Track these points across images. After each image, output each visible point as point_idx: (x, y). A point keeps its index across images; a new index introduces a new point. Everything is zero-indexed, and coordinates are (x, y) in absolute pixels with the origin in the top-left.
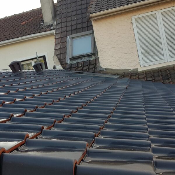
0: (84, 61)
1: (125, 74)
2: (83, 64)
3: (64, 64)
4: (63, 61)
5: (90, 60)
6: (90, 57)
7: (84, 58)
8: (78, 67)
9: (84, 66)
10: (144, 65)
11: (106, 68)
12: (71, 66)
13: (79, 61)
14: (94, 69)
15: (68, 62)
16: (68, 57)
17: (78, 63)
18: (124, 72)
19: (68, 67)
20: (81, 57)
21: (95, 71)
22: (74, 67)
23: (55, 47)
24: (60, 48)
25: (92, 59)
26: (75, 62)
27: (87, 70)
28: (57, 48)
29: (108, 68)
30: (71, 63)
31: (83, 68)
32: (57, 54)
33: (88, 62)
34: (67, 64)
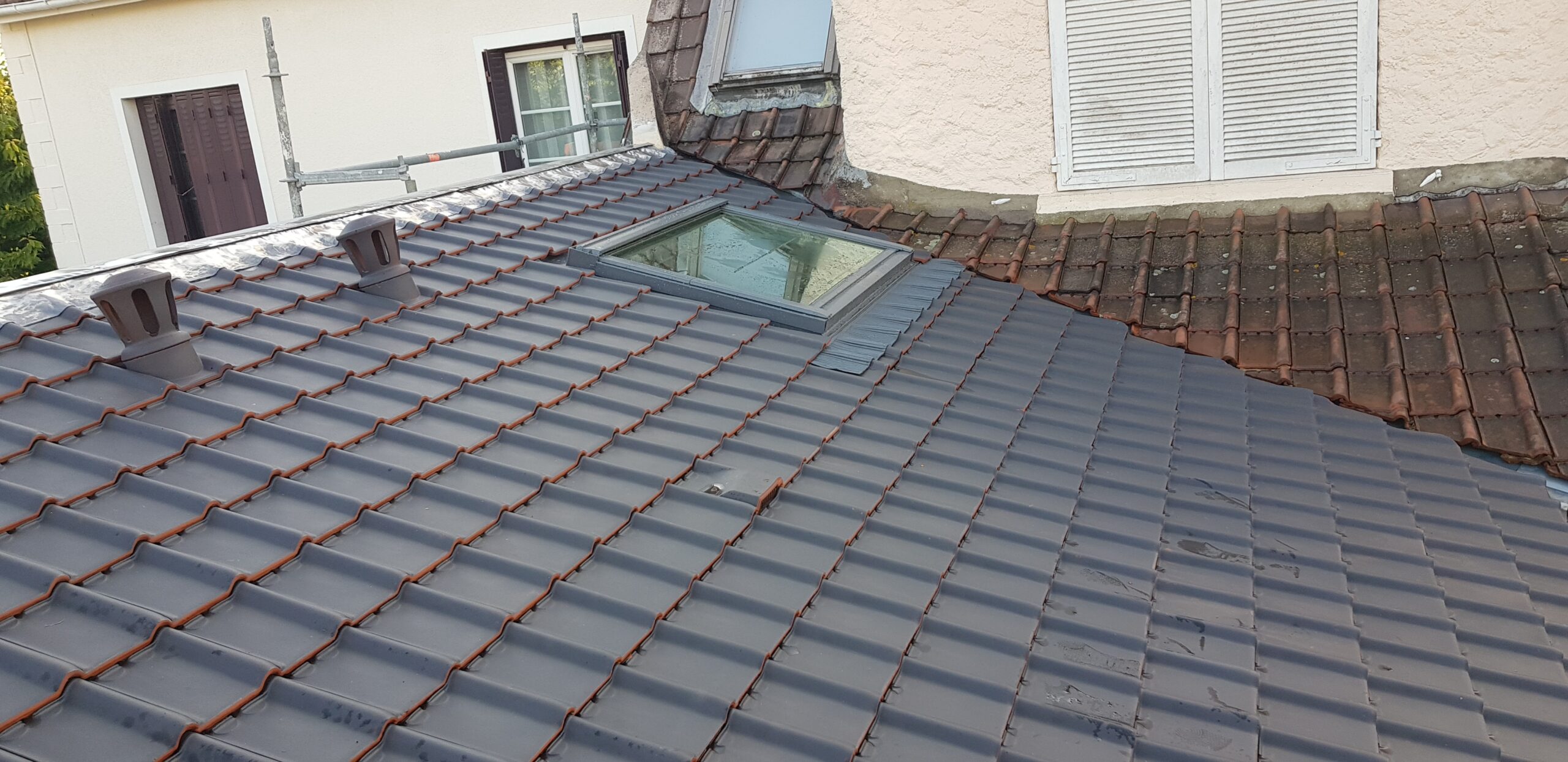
0: (779, 110)
1: (964, 220)
2: (768, 125)
3: (679, 114)
4: (675, 96)
5: (807, 108)
6: (815, 88)
7: (781, 91)
8: (742, 140)
9: (771, 138)
10: (1076, 182)
11: (873, 171)
12: (710, 132)
13: (761, 103)
14: (817, 170)
15: (703, 102)
16: (708, 74)
17: (746, 118)
18: (962, 210)
19: (694, 130)
20: (767, 83)
21: (819, 182)
22: (726, 134)
23: (652, 11)
24: (674, 18)
25: (819, 105)
26: (734, 108)
27: (781, 163)
28: (660, 16)
29: (883, 172)
30: (713, 110)
31: (766, 148)
32: (657, 49)
33: (799, 114)
34: (692, 112)
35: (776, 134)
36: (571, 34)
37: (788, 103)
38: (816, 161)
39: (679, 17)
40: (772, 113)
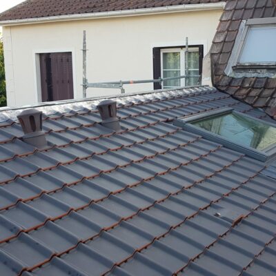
0: (257, 78)
2: (252, 83)
3: (220, 75)
4: (219, 69)
5: (268, 78)
6: (272, 71)
7: (259, 71)
8: (242, 87)
9: (253, 87)
12: (230, 83)
13: (251, 75)
14: (269, 101)
15: (229, 72)
16: (232, 62)
17: (244, 79)
19: (224, 82)
20: (254, 67)
21: (269, 105)
22: (236, 84)
23: (215, 38)
25: (273, 77)
26: (240, 75)
27: (255, 97)
28: (217, 41)
30: (232, 75)
31: (250, 91)
32: (215, 52)
33: (265, 80)
34: (225, 75)
35: (255, 86)
36: (185, 44)
37: (261, 76)
38: (269, 98)
39: (224, 41)
40: (254, 79)
